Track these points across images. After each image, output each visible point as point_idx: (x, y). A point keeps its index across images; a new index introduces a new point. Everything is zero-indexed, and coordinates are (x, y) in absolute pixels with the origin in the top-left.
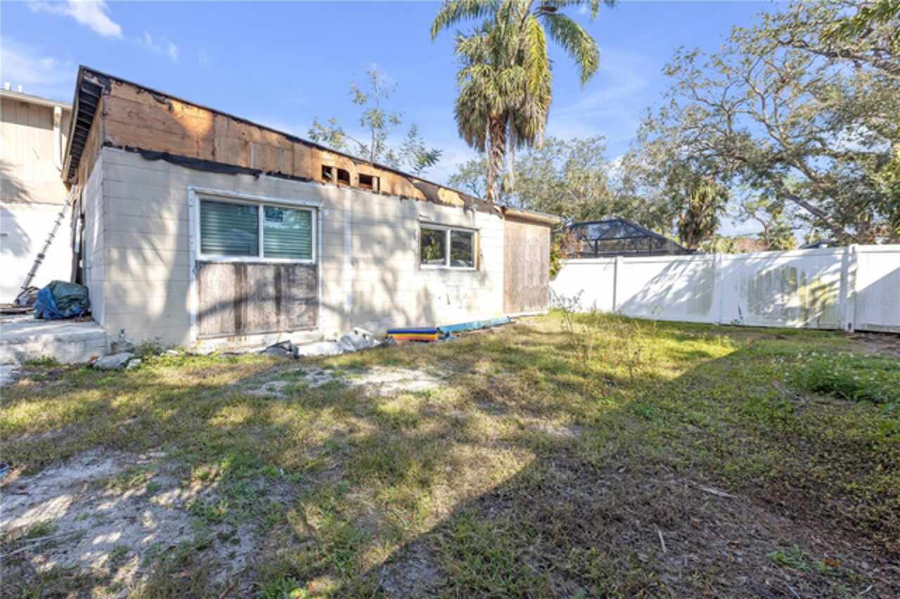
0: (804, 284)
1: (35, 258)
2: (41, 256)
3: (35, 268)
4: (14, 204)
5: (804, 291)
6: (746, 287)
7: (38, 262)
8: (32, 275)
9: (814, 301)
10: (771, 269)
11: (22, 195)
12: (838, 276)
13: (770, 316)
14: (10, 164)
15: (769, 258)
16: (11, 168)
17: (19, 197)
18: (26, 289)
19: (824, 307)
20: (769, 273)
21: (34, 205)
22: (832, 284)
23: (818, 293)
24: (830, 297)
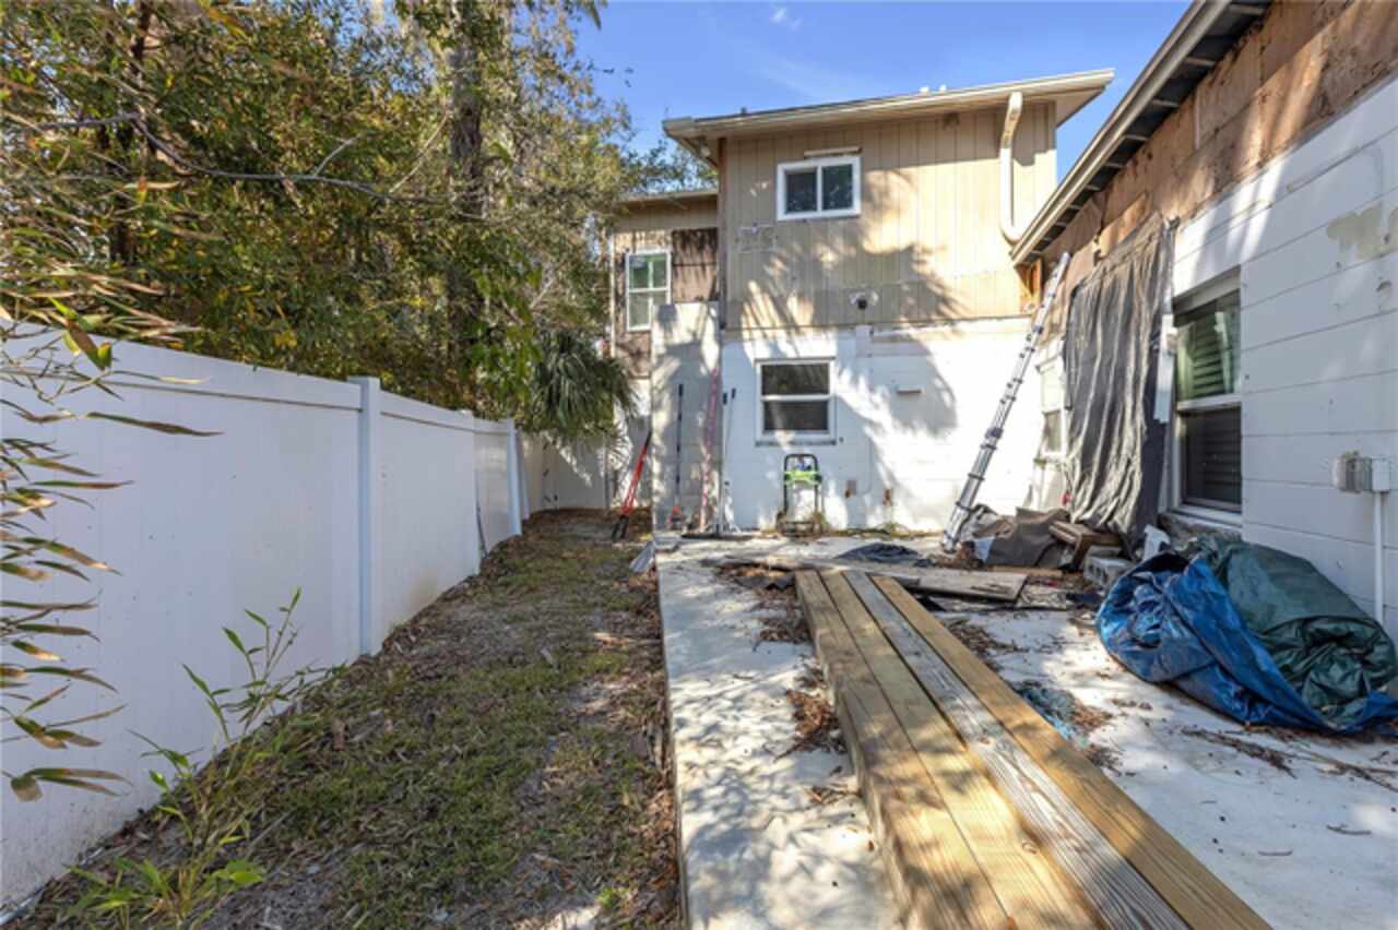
1: (981, 439)
2: (996, 433)
3: (983, 464)
4: (929, 329)
7: (990, 448)
8: (977, 477)
11: (944, 309)
14: (926, 251)
16: (926, 257)
17: (939, 313)
18: (971, 512)
21: (962, 326)
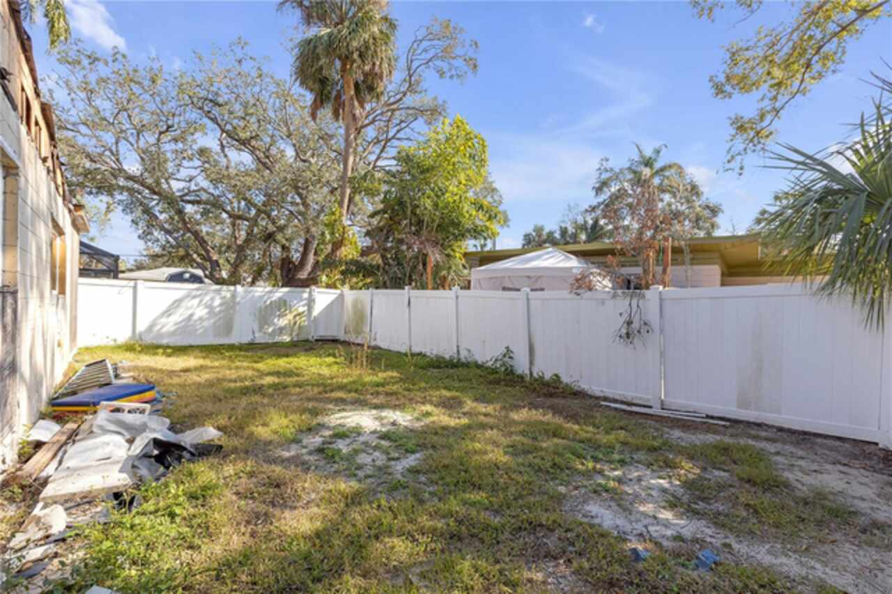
0: (291, 312)
5: (290, 317)
6: (257, 313)
9: (295, 323)
10: (273, 299)
12: (306, 308)
13: (270, 335)
15: (271, 292)
19: (300, 327)
20: (271, 302)
22: (303, 312)
23: (298, 318)
24: (303, 321)
